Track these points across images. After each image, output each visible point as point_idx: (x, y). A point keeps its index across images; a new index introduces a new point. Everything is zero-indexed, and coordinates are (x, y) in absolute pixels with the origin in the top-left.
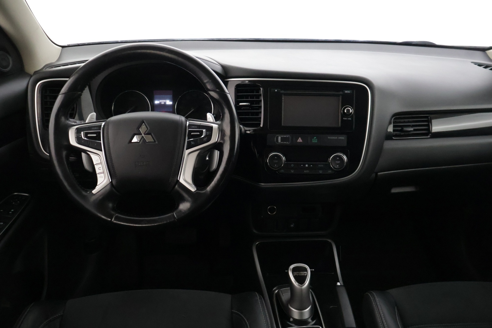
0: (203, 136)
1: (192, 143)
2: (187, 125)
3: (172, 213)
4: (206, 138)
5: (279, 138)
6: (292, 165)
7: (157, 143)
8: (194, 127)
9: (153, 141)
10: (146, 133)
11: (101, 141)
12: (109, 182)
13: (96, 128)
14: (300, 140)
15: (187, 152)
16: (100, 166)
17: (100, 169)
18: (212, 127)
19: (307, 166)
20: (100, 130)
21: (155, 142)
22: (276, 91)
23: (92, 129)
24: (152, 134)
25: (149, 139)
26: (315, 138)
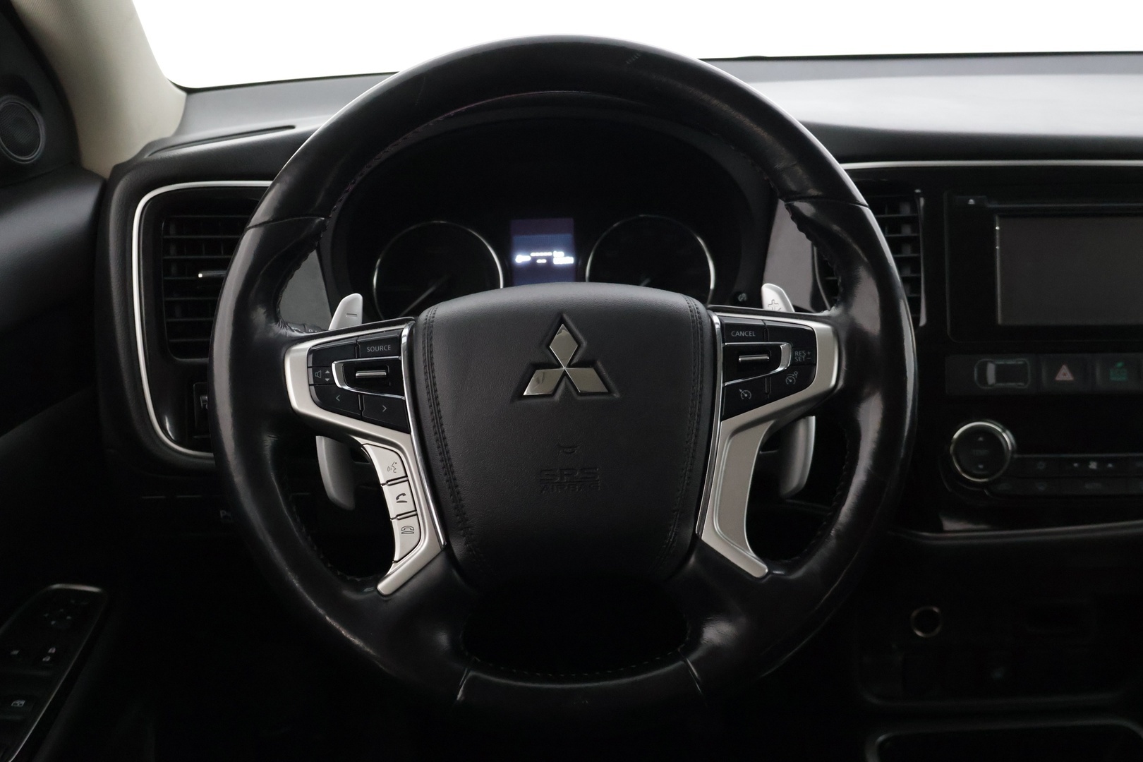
0: (779, 369)
1: (744, 394)
2: (717, 327)
3: (681, 663)
4: (796, 374)
5: (991, 370)
6: (1041, 466)
7: (617, 395)
8: (743, 334)
9: (606, 390)
10: (575, 361)
11: (403, 395)
12: (438, 549)
13: (381, 348)
14: (1065, 375)
15: (722, 428)
16: (403, 487)
17: (401, 498)
18: (811, 333)
19: (1093, 465)
20: (400, 355)
21: (610, 392)
22: (972, 202)
23: (369, 350)
24: (599, 364)
25: (587, 380)
26: (1120, 365)
